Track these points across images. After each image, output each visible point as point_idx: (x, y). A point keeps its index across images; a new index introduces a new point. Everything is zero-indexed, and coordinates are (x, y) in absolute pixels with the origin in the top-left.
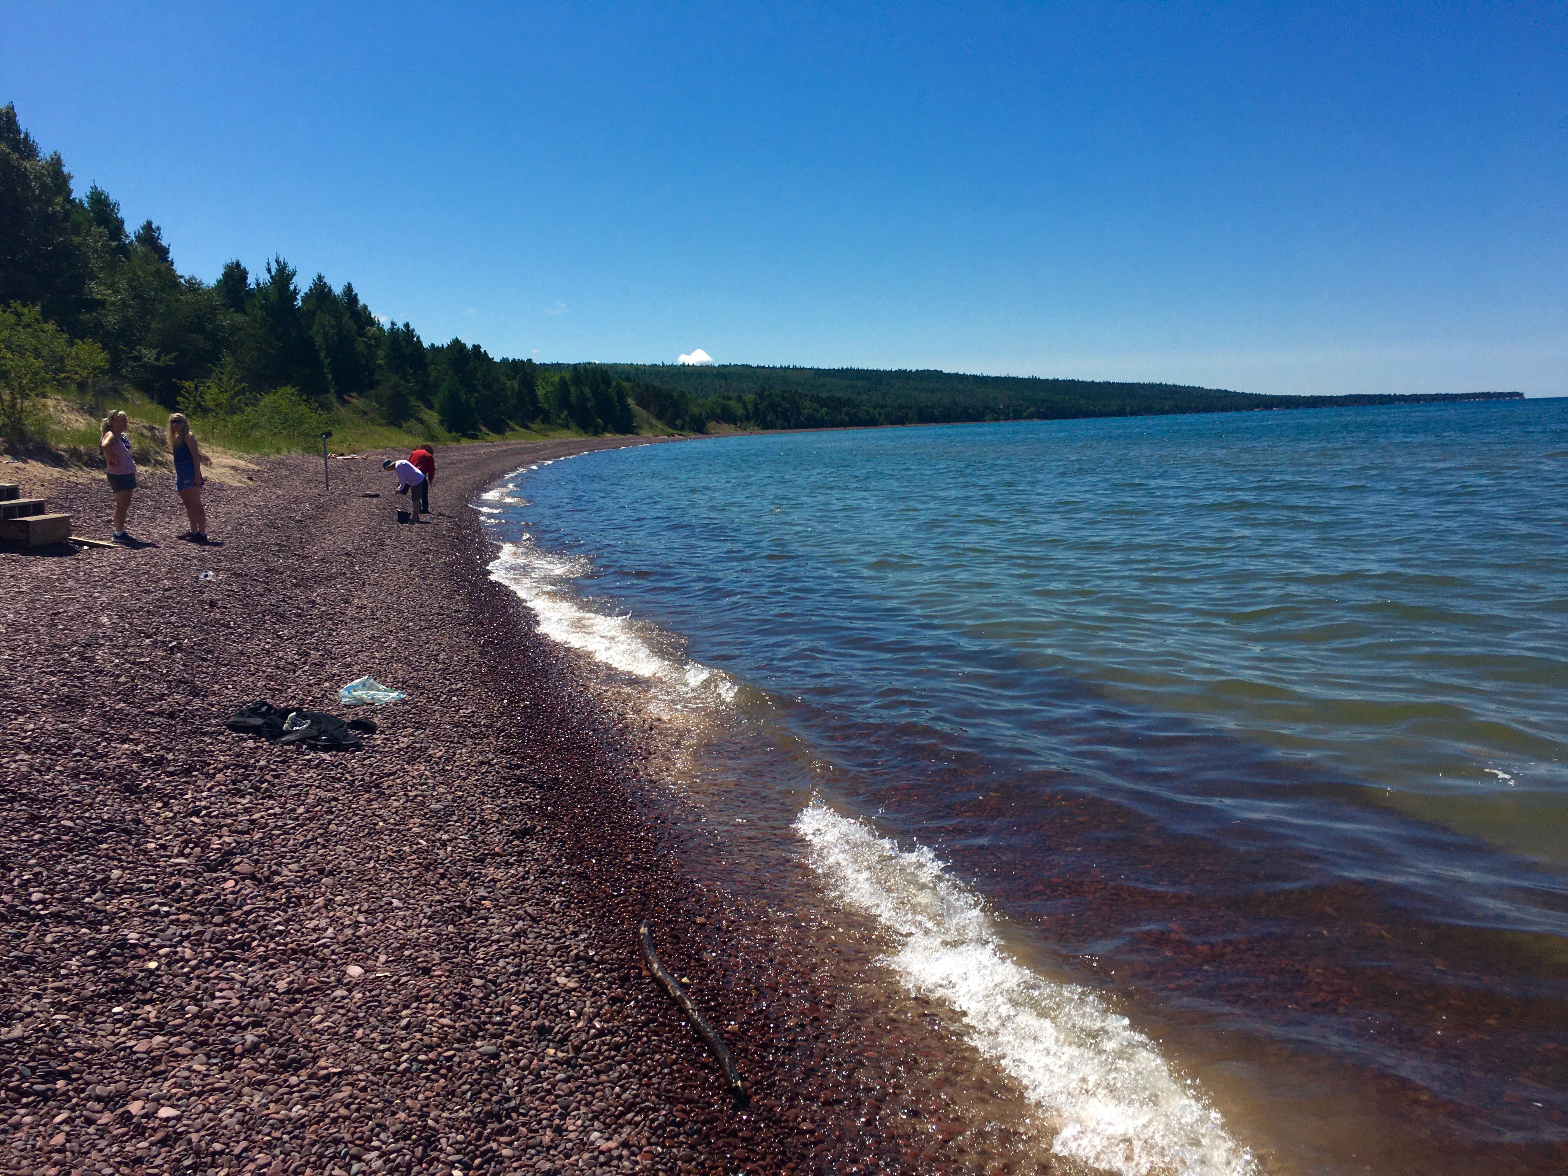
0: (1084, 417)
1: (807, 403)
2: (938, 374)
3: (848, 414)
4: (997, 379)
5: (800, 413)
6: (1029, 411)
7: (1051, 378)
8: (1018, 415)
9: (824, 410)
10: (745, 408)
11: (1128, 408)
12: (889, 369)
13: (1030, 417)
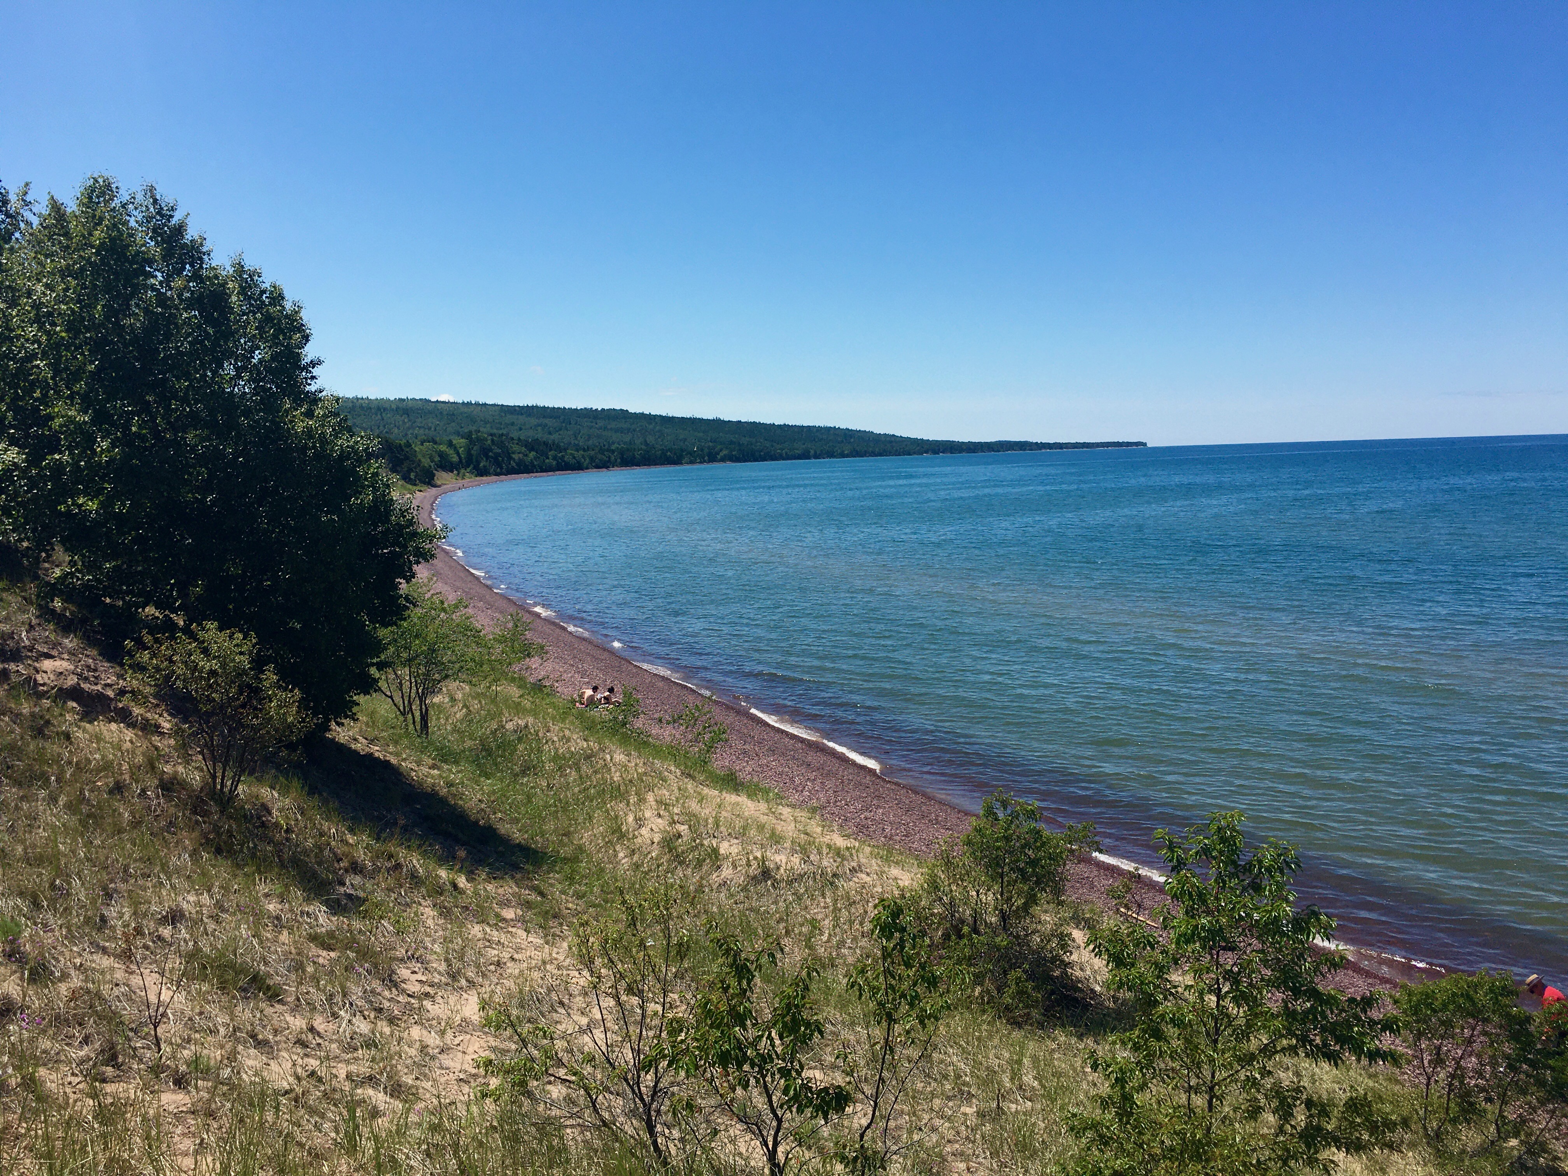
0: (773, 460)
1: (516, 448)
2: (624, 413)
3: (555, 458)
4: (683, 420)
5: (510, 458)
6: (722, 454)
7: (734, 420)
8: (712, 458)
9: (532, 454)
10: (458, 454)
11: (812, 452)
12: (574, 407)
13: (723, 460)
